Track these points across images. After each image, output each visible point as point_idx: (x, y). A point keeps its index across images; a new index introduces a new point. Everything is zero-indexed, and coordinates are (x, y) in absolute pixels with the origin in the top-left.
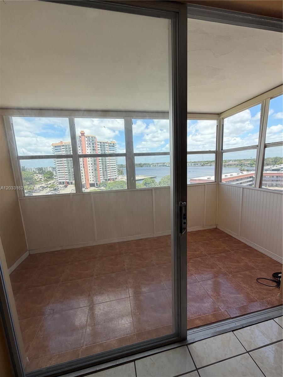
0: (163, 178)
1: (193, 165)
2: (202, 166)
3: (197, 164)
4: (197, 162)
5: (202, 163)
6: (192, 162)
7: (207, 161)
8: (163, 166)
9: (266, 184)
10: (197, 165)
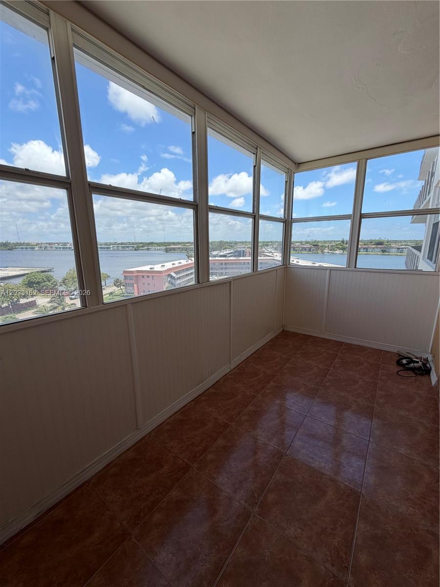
0: (70, 270)
1: (120, 248)
2: (135, 250)
3: (128, 247)
4: (127, 244)
5: (136, 246)
6: (119, 244)
7: (142, 243)
8: (64, 248)
9: (216, 273)
10: (127, 249)
